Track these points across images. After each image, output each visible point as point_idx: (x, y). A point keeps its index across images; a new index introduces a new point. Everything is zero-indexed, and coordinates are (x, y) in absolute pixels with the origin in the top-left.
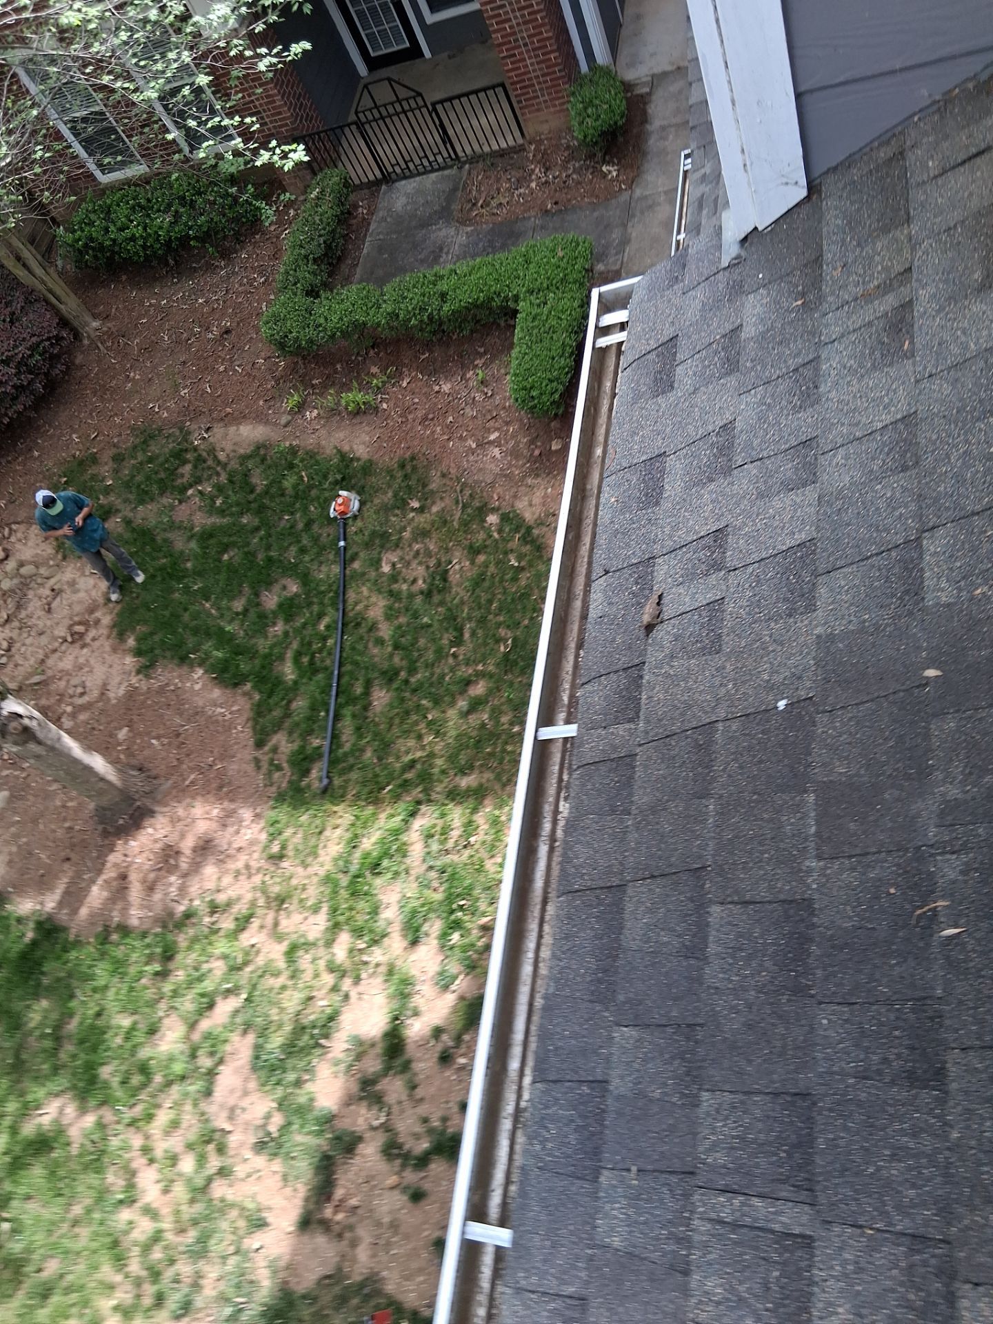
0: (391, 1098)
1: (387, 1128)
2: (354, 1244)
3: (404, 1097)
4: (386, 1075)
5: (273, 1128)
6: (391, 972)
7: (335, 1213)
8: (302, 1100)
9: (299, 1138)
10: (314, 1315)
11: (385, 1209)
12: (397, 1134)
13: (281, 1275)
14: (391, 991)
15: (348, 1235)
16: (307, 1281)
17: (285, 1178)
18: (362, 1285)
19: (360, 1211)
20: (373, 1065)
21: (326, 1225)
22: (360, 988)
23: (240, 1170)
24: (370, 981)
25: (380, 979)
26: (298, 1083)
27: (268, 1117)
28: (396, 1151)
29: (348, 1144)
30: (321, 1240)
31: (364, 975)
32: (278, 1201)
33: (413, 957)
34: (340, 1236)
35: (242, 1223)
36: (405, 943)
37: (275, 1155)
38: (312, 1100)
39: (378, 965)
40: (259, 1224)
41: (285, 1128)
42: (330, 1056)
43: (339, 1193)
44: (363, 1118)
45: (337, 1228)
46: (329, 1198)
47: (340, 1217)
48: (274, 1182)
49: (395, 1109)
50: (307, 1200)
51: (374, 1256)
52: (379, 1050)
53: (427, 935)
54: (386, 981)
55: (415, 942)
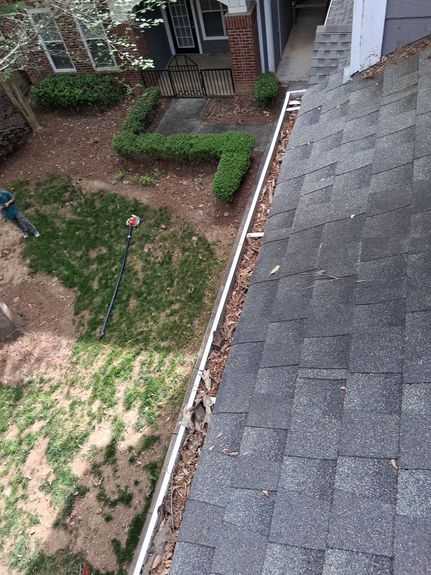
0: (105, 475)
1: (101, 487)
2: (76, 537)
3: (111, 475)
4: (105, 464)
5: (50, 481)
6: (115, 420)
7: (71, 521)
8: (66, 470)
9: (61, 486)
10: (52, 567)
11: (93, 522)
12: (105, 490)
13: (41, 547)
14: (114, 428)
15: (74, 532)
16: (52, 551)
17: (51, 503)
18: (76, 556)
19: (81, 522)
20: (100, 459)
21: (65, 526)
22: (100, 425)
23: (31, 497)
24: (105, 422)
25: (110, 422)
26: (65, 462)
27: (49, 475)
28: (103, 498)
29: (83, 492)
30: (62, 533)
31: (103, 420)
32: (46, 513)
33: (126, 415)
34: (71, 532)
35: (28, 521)
36: (124, 409)
37: (49, 492)
38: (70, 470)
39: (110, 416)
40: (35, 522)
41: (55, 481)
42: (81, 452)
43: (74, 512)
44: (91, 481)
45: (70, 528)
46: (69, 515)
47: (73, 523)
48: (46, 504)
49: (106, 479)
50: (58, 514)
51: (85, 543)
52: (104, 453)
53: (134, 406)
54: (112, 423)
55: (128, 409)
